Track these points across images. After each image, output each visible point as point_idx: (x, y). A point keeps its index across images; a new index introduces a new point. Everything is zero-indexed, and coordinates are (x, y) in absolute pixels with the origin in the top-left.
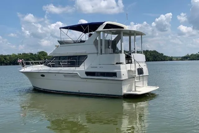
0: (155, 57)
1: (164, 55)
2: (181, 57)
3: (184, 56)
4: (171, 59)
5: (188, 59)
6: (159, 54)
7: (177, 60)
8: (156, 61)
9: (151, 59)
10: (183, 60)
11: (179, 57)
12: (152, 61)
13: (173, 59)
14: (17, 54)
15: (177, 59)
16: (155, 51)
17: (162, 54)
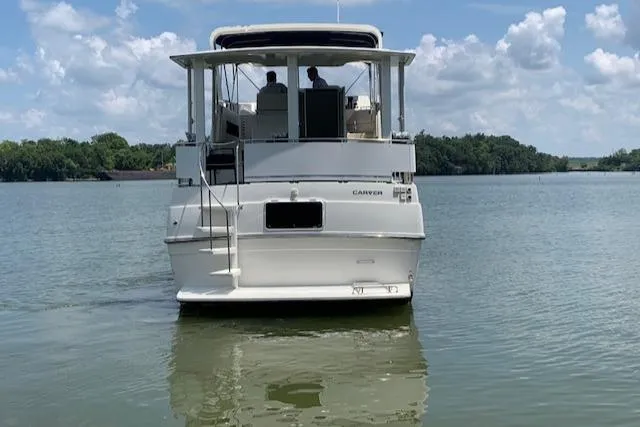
0: (509, 159)
1: (539, 151)
2: (595, 159)
3: (608, 156)
4: (562, 166)
5: (624, 165)
6: (522, 146)
7: (584, 169)
8: (511, 172)
9: (491, 165)
10: (604, 170)
11: (592, 159)
12: (497, 173)
13: (569, 166)
14: (20, 143)
15: (585, 165)
16: (506, 139)
17: (532, 149)
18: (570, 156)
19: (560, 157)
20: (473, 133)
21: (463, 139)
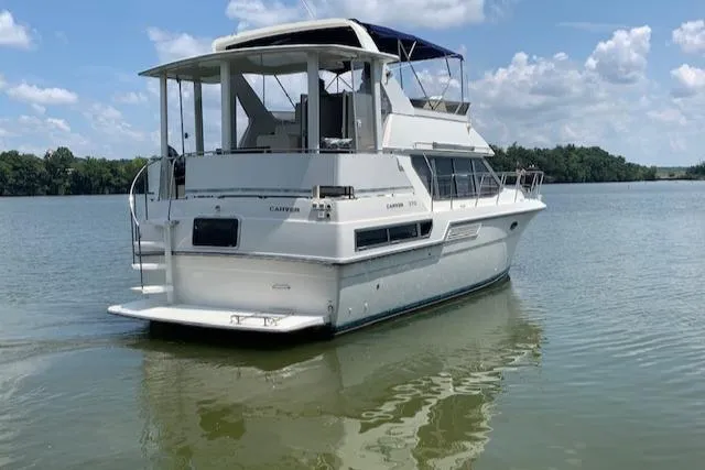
0: (599, 169)
1: (628, 161)
2: (684, 169)
3: (695, 165)
4: (650, 175)
6: (612, 157)
7: (672, 177)
8: (601, 180)
9: (581, 174)
10: (690, 179)
11: (680, 169)
12: (587, 181)
13: (658, 175)
15: (673, 175)
16: (596, 149)
17: (621, 159)
18: (658, 166)
19: (649, 166)
20: (564, 145)
21: (555, 150)
